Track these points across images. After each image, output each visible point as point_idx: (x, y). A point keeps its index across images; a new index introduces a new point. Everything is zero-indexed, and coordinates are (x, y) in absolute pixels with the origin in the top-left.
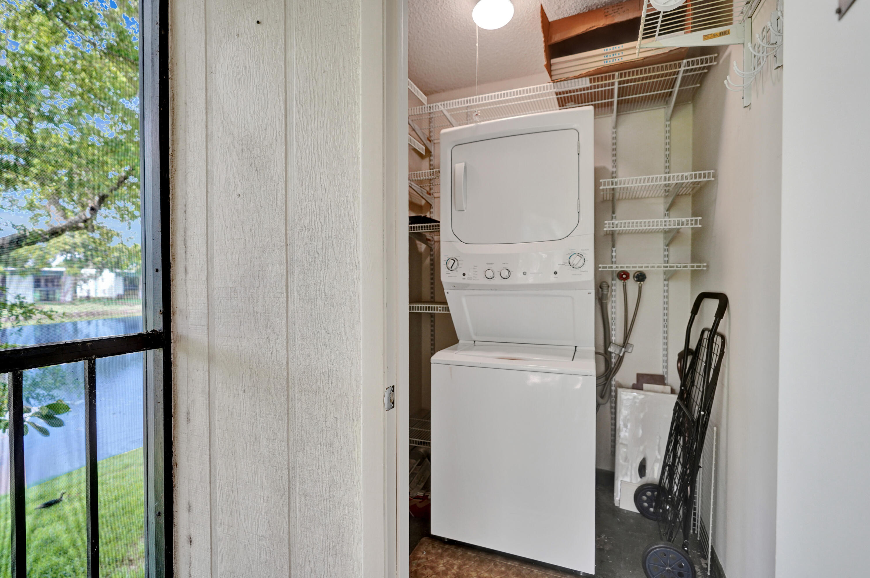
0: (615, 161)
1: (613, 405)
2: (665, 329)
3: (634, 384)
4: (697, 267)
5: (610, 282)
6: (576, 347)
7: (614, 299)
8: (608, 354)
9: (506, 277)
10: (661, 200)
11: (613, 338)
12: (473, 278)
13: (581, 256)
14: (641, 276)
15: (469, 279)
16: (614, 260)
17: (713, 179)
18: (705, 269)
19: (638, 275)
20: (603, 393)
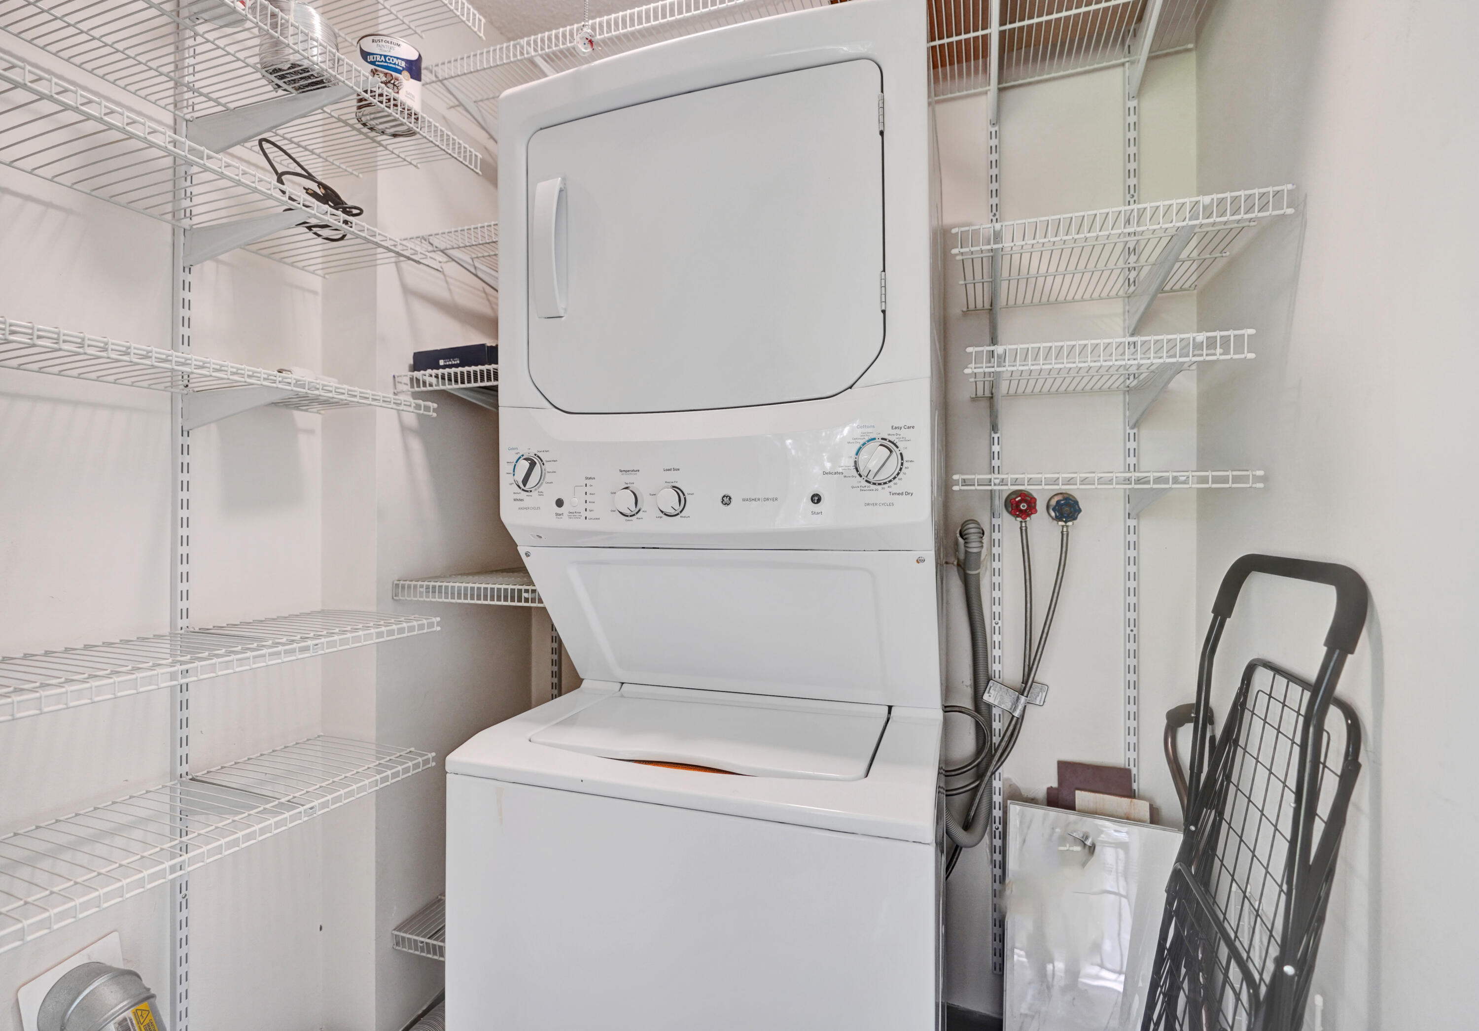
0: (995, 210)
1: (998, 842)
2: (1132, 646)
3: (1050, 790)
4: (1216, 480)
5: (985, 521)
6: (890, 708)
7: (996, 565)
8: (983, 708)
9: (673, 512)
10: (1118, 307)
11: (996, 667)
12: (584, 514)
13: (890, 445)
14: (1067, 504)
15: (573, 515)
16: (996, 463)
17: (1290, 211)
18: (1260, 485)
19: (1058, 502)
20: (972, 814)
